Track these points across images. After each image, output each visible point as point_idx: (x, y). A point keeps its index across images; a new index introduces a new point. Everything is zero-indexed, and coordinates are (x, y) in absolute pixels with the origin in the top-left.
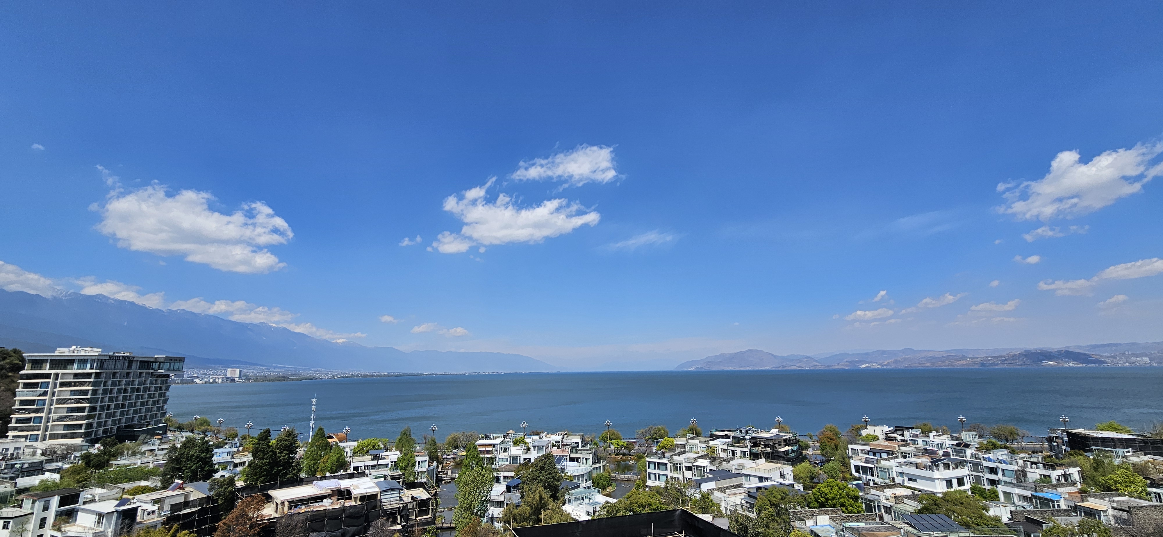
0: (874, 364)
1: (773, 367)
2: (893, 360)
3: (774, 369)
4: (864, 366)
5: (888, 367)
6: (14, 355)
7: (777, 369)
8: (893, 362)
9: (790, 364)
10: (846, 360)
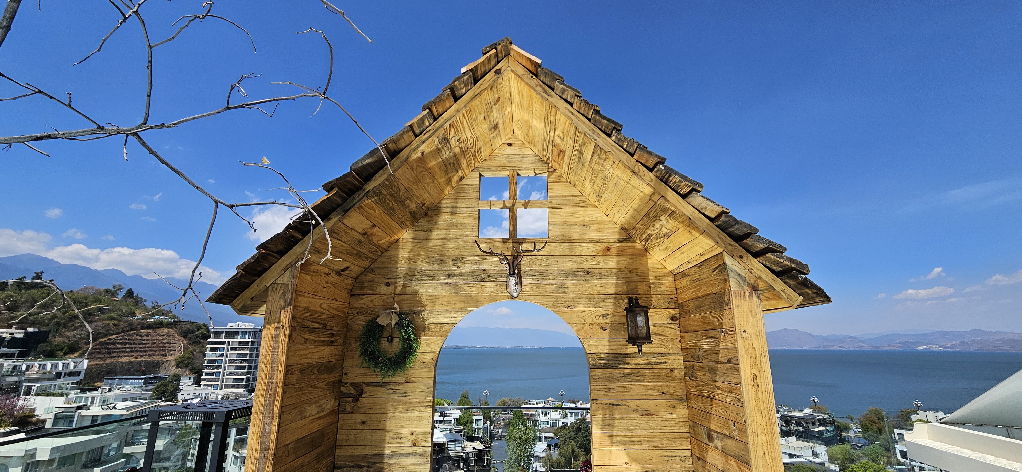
0: (934, 346)
1: (813, 347)
2: (958, 342)
3: (813, 349)
4: (921, 348)
5: (953, 350)
6: (203, 327)
7: (816, 349)
8: (959, 345)
9: (831, 344)
10: (898, 341)
